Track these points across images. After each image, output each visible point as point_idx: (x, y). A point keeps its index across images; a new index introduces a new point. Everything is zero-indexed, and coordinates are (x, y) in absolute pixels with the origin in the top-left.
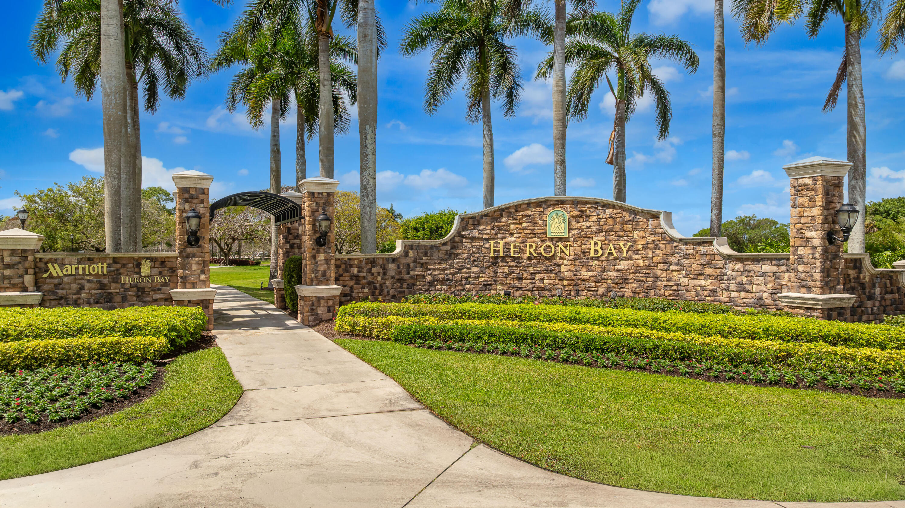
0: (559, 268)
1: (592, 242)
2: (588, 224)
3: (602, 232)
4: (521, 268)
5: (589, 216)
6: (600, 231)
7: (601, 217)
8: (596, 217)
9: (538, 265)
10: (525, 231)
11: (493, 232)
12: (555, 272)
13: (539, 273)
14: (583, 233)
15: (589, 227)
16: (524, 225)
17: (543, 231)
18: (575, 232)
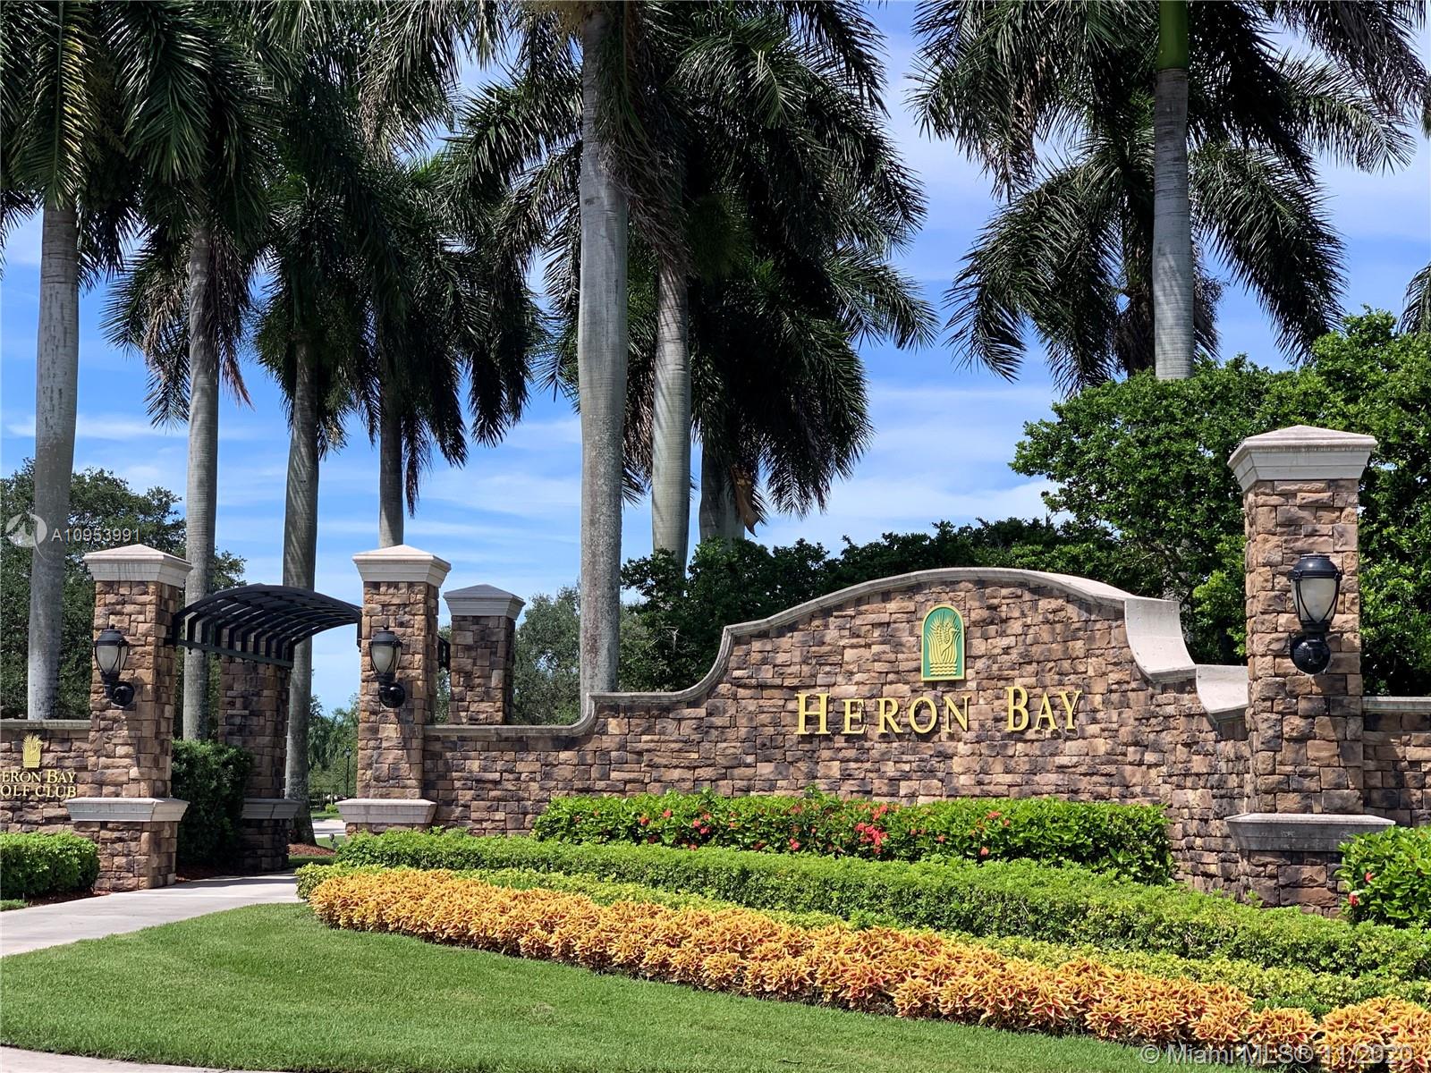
0: (948, 761)
1: (1011, 690)
2: (1005, 642)
3: (1030, 663)
4: (868, 765)
5: (1006, 621)
6: (1027, 660)
7: (1029, 621)
8: (1020, 623)
9: (905, 758)
10: (878, 666)
11: (805, 668)
12: (940, 775)
13: (906, 777)
14: (995, 667)
15: (1006, 651)
16: (875, 648)
17: (914, 664)
18: (980, 664)
